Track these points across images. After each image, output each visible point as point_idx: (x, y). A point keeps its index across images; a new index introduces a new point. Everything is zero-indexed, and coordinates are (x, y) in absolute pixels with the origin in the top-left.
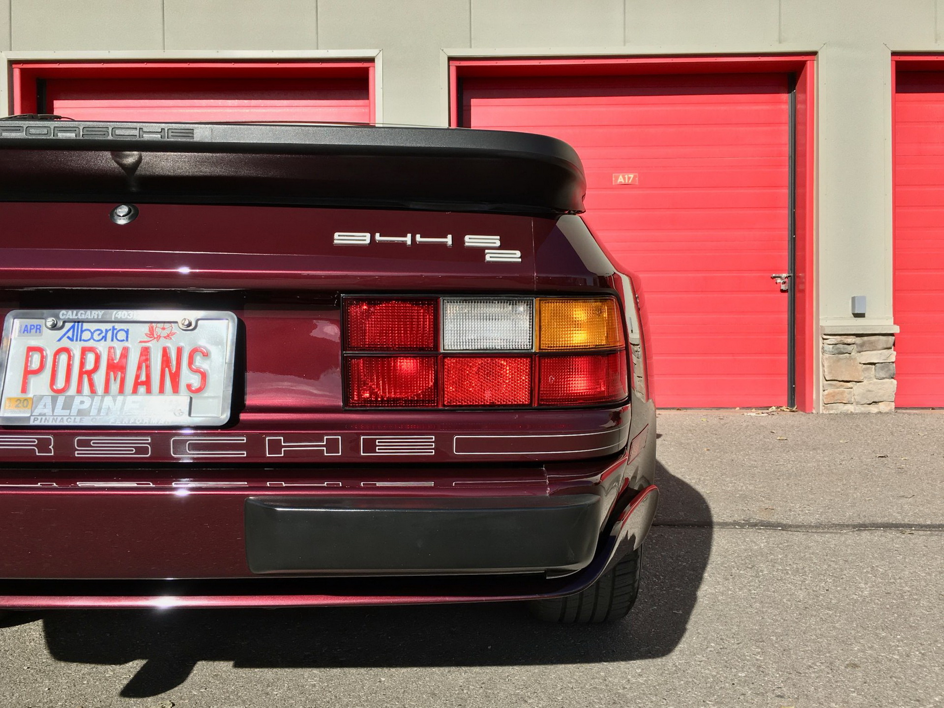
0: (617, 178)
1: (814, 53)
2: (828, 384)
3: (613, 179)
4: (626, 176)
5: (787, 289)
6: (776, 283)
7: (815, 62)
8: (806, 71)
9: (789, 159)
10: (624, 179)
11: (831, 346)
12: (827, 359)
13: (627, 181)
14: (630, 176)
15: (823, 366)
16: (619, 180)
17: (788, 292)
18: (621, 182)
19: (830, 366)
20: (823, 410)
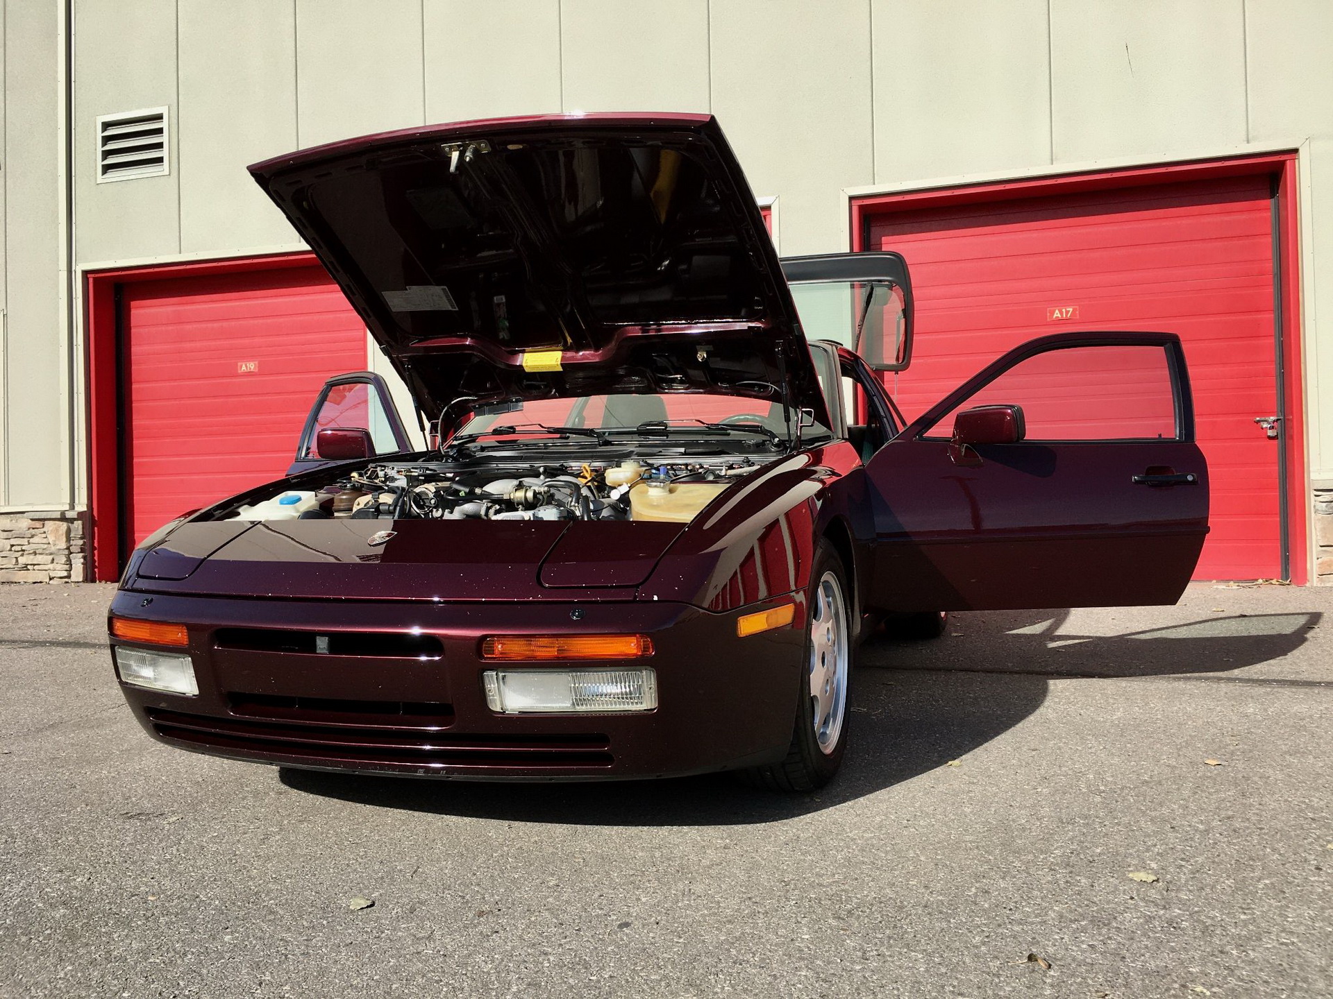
0: (1052, 313)
1: (1296, 151)
2: (1322, 551)
3: (1048, 314)
4: (1064, 310)
5: (1277, 435)
6: (1262, 428)
7: (1297, 161)
8: (1286, 174)
9: (1274, 277)
10: (1061, 313)
11: (1325, 504)
12: (1319, 520)
13: (1064, 316)
14: (1068, 309)
15: (1316, 529)
16: (1055, 315)
17: (1278, 439)
18: (1057, 317)
19: (1324, 528)
20: (1317, 582)
